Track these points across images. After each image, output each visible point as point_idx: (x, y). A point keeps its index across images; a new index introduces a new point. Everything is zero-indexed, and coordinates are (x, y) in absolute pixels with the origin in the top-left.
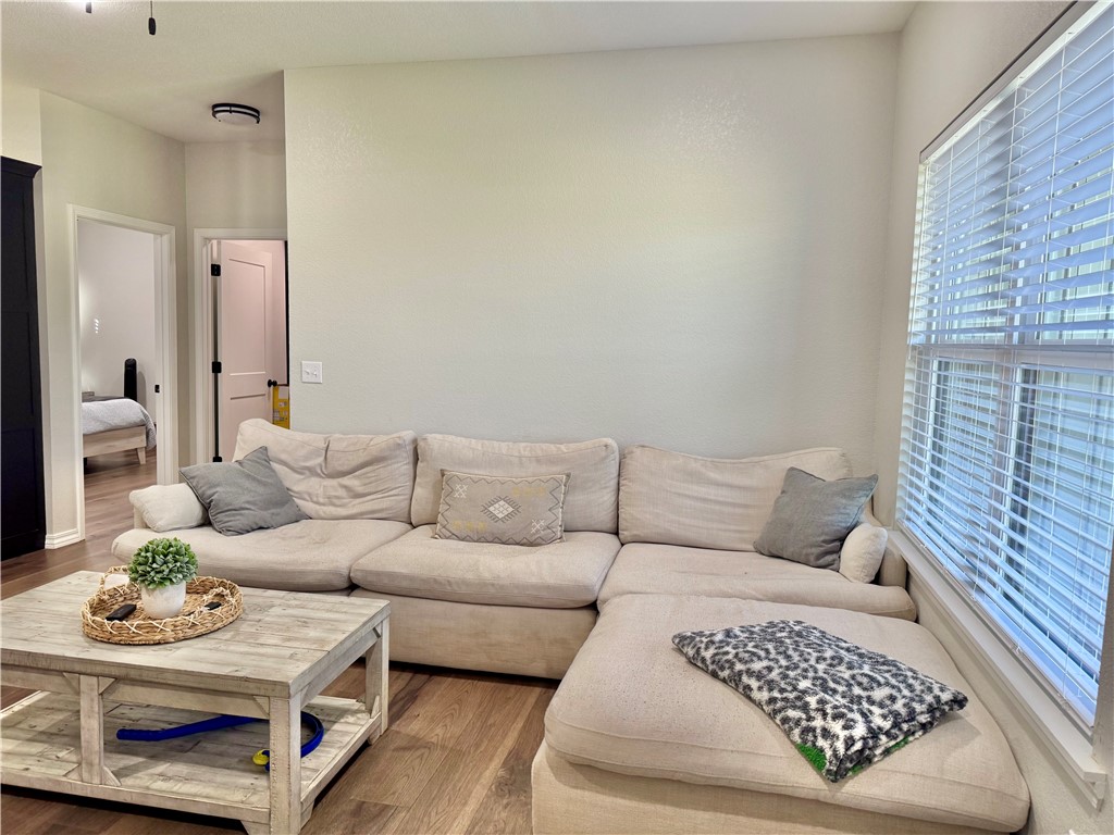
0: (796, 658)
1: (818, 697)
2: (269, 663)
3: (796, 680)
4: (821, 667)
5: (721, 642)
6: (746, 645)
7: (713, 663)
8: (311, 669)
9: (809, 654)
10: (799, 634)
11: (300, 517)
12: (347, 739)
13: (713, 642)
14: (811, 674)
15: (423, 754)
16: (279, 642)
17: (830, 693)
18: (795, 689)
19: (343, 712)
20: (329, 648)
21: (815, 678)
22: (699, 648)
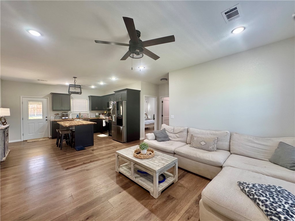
0: (277, 200)
1: (284, 216)
2: (155, 166)
3: (276, 207)
4: (287, 206)
5: (251, 187)
6: (259, 191)
7: (248, 193)
8: (160, 169)
9: (282, 200)
10: (279, 192)
11: (169, 140)
12: (169, 182)
13: (248, 187)
14: (282, 207)
15: (183, 189)
16: (157, 162)
17: (290, 216)
18: (275, 210)
19: (170, 176)
20: (165, 165)
21: (283, 209)
22: (244, 187)
